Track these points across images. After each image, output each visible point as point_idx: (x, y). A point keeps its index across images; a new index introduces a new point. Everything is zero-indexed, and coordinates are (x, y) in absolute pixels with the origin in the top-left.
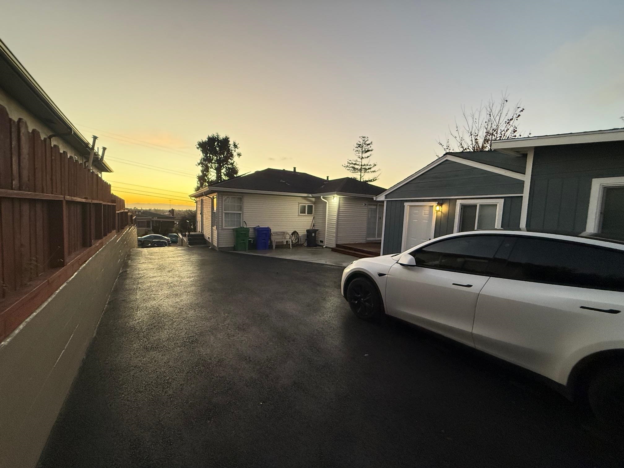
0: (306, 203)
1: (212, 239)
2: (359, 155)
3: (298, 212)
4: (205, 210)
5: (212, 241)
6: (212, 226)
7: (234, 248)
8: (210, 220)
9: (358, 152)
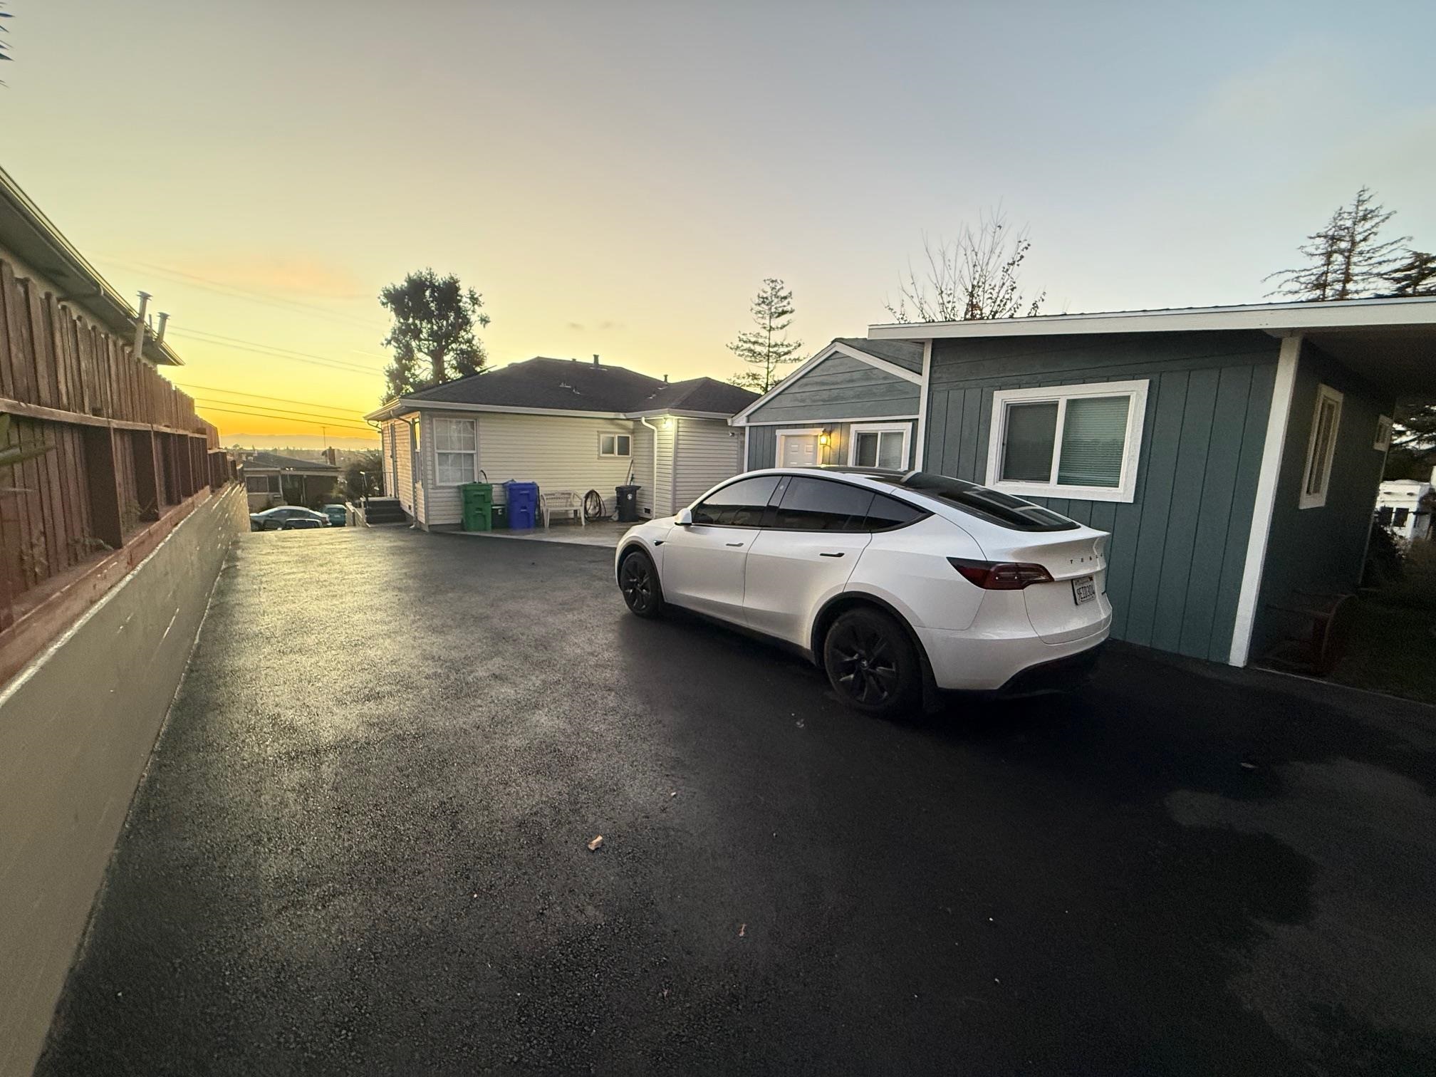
0: (617, 433)
1: (415, 509)
2: (762, 321)
3: (599, 451)
4: (399, 448)
5: (416, 513)
6: (415, 482)
7: (462, 526)
8: (409, 470)
9: (760, 315)
